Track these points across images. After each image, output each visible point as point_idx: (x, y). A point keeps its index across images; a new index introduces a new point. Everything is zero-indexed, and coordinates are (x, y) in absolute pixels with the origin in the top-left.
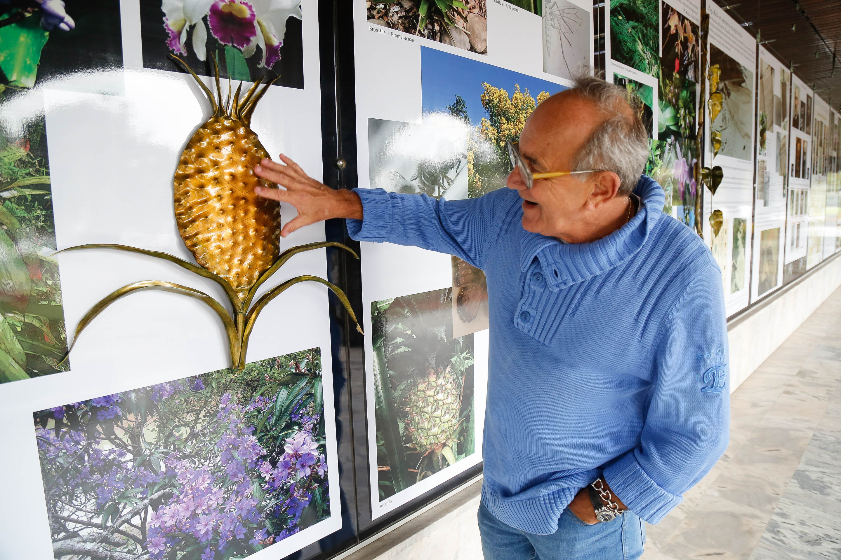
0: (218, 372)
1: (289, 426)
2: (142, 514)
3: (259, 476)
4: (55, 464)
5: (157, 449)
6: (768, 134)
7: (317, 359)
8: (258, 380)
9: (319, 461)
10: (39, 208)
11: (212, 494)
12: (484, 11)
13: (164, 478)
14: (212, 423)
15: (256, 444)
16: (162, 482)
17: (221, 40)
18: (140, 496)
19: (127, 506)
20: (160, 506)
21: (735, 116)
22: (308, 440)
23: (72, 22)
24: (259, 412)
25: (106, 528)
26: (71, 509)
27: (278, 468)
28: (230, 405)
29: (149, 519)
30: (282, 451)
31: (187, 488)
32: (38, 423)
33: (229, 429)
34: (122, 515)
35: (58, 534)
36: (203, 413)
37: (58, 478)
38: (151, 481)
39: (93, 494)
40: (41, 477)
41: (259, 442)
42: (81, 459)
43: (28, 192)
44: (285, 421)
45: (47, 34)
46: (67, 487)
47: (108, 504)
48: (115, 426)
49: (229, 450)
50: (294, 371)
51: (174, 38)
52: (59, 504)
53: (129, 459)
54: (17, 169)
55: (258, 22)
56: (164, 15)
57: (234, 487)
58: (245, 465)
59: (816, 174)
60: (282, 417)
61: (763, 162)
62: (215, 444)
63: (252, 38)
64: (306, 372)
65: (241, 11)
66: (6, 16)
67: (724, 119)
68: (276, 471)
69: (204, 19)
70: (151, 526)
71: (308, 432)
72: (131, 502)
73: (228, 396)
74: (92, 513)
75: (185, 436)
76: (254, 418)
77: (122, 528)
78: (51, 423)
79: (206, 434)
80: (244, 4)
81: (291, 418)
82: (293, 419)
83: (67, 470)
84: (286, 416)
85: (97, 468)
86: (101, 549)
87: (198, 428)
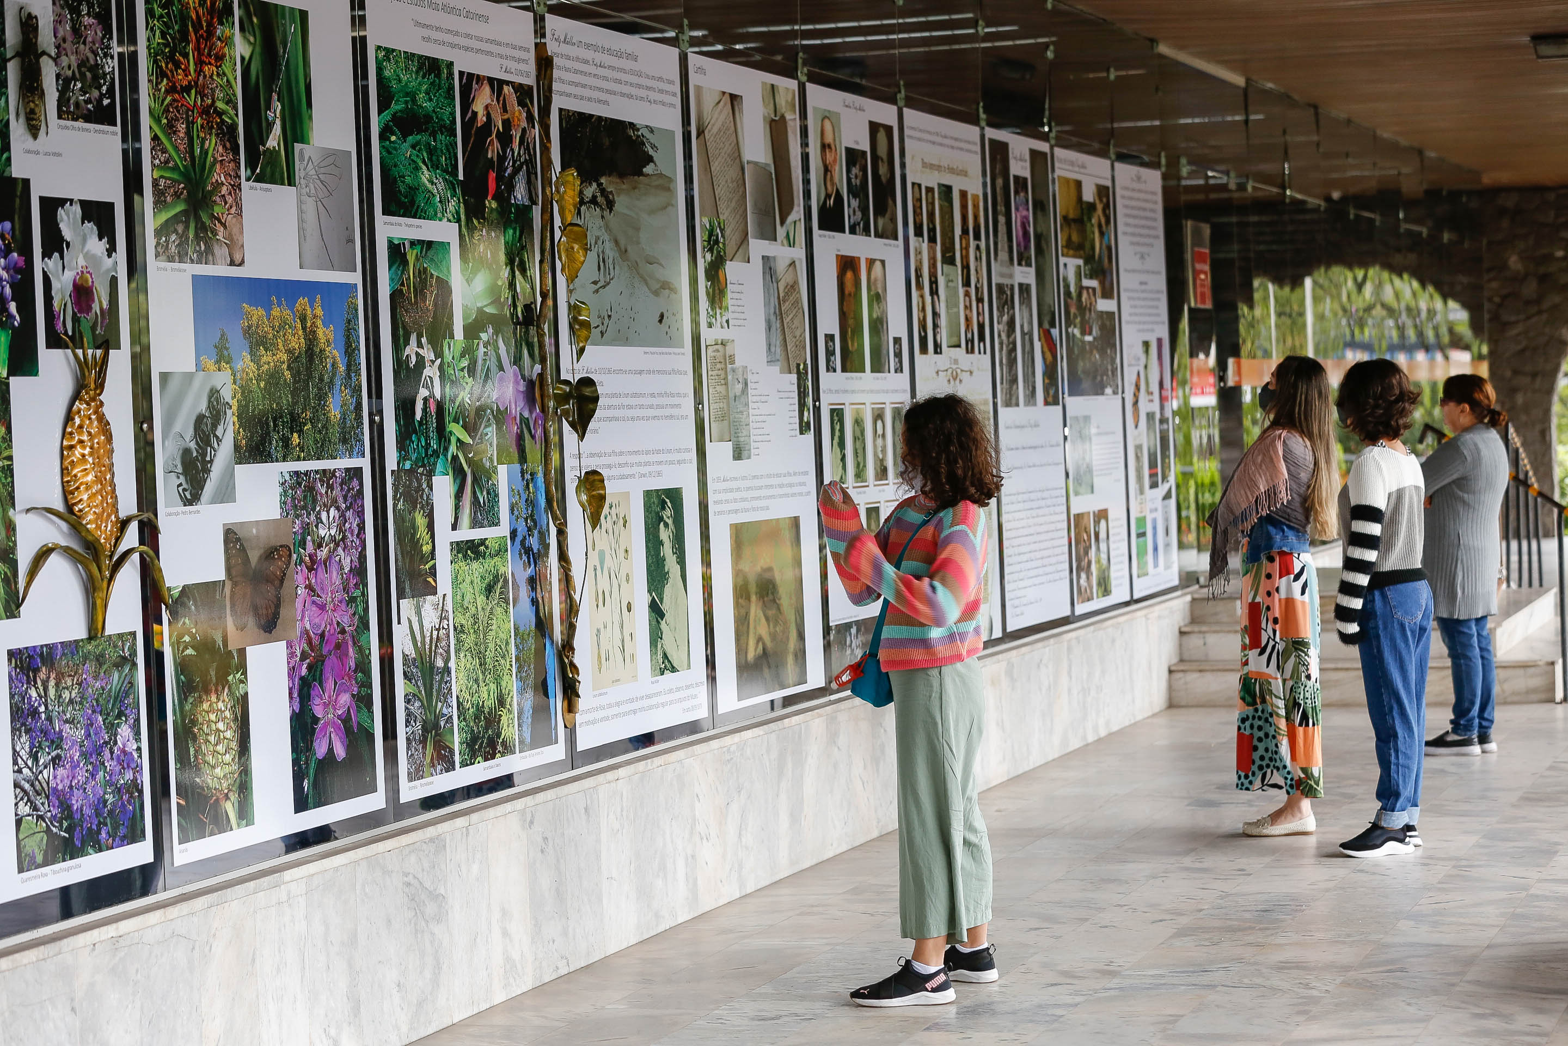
4: (14, 700)
6: (732, 269)
7: (134, 643)
10: (9, 476)
17: (79, 313)
21: (629, 249)
24: (103, 690)
34: (40, 764)
43: (5, 463)
50: (122, 653)
51: (57, 318)
55: (95, 288)
56: (53, 298)
59: (938, 349)
61: (723, 344)
63: (93, 305)
64: (128, 657)
65: (87, 281)
67: (602, 262)
69: (71, 296)
75: (67, 700)
77: (39, 777)
78: (13, 662)
80: (89, 273)
87: (73, 694)
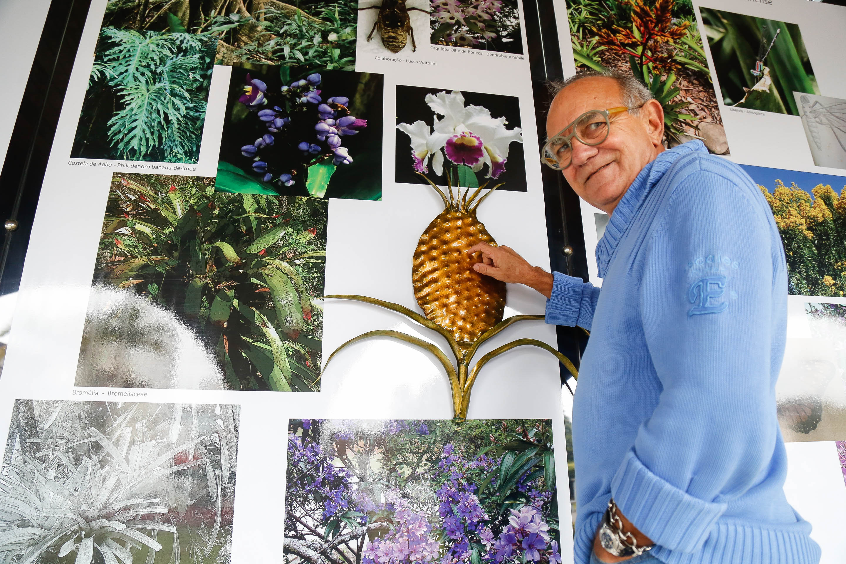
0: (443, 421)
1: (515, 496)
2: (360, 540)
3: (479, 542)
4: (297, 467)
5: (380, 479)
7: (547, 430)
8: (482, 438)
9: (550, 547)
10: (316, 272)
11: (428, 545)
12: (718, 119)
13: (383, 511)
14: (433, 470)
15: (477, 504)
16: (380, 515)
17: (455, 161)
18: (359, 521)
19: (347, 527)
20: (376, 538)
22: (538, 519)
23: (350, 159)
24: (482, 470)
25: (327, 541)
26: (303, 511)
27: (500, 539)
28: (452, 456)
29: (364, 548)
30: (506, 522)
31: (404, 529)
32: (291, 428)
33: (450, 480)
34: (342, 533)
35: (290, 531)
36: (425, 457)
37: (297, 480)
38: (371, 510)
39: (321, 504)
40: (285, 475)
41: (481, 503)
42: (317, 468)
43: (311, 261)
44: (511, 489)
45: (336, 167)
46: (302, 490)
47: (332, 518)
48: (347, 447)
49: (448, 502)
50: (521, 438)
51: (418, 163)
52: (295, 503)
53: (355, 482)
54: (306, 246)
55: (485, 147)
56: (412, 149)
57: (450, 545)
58: (464, 524)
60: (508, 483)
62: (435, 492)
63: (479, 159)
64: (535, 442)
65: (471, 141)
66: (314, 160)
68: (498, 543)
69: (442, 149)
70: (366, 555)
71: (536, 508)
72: (351, 524)
73: (451, 447)
74: (318, 522)
75: (406, 475)
76: (476, 476)
77: (340, 547)
78: (300, 431)
79: (427, 479)
80: (475, 137)
81: (517, 488)
82: (520, 490)
83: (304, 476)
84: (511, 484)
85: (328, 481)
86: (320, 560)
87: (420, 471)
